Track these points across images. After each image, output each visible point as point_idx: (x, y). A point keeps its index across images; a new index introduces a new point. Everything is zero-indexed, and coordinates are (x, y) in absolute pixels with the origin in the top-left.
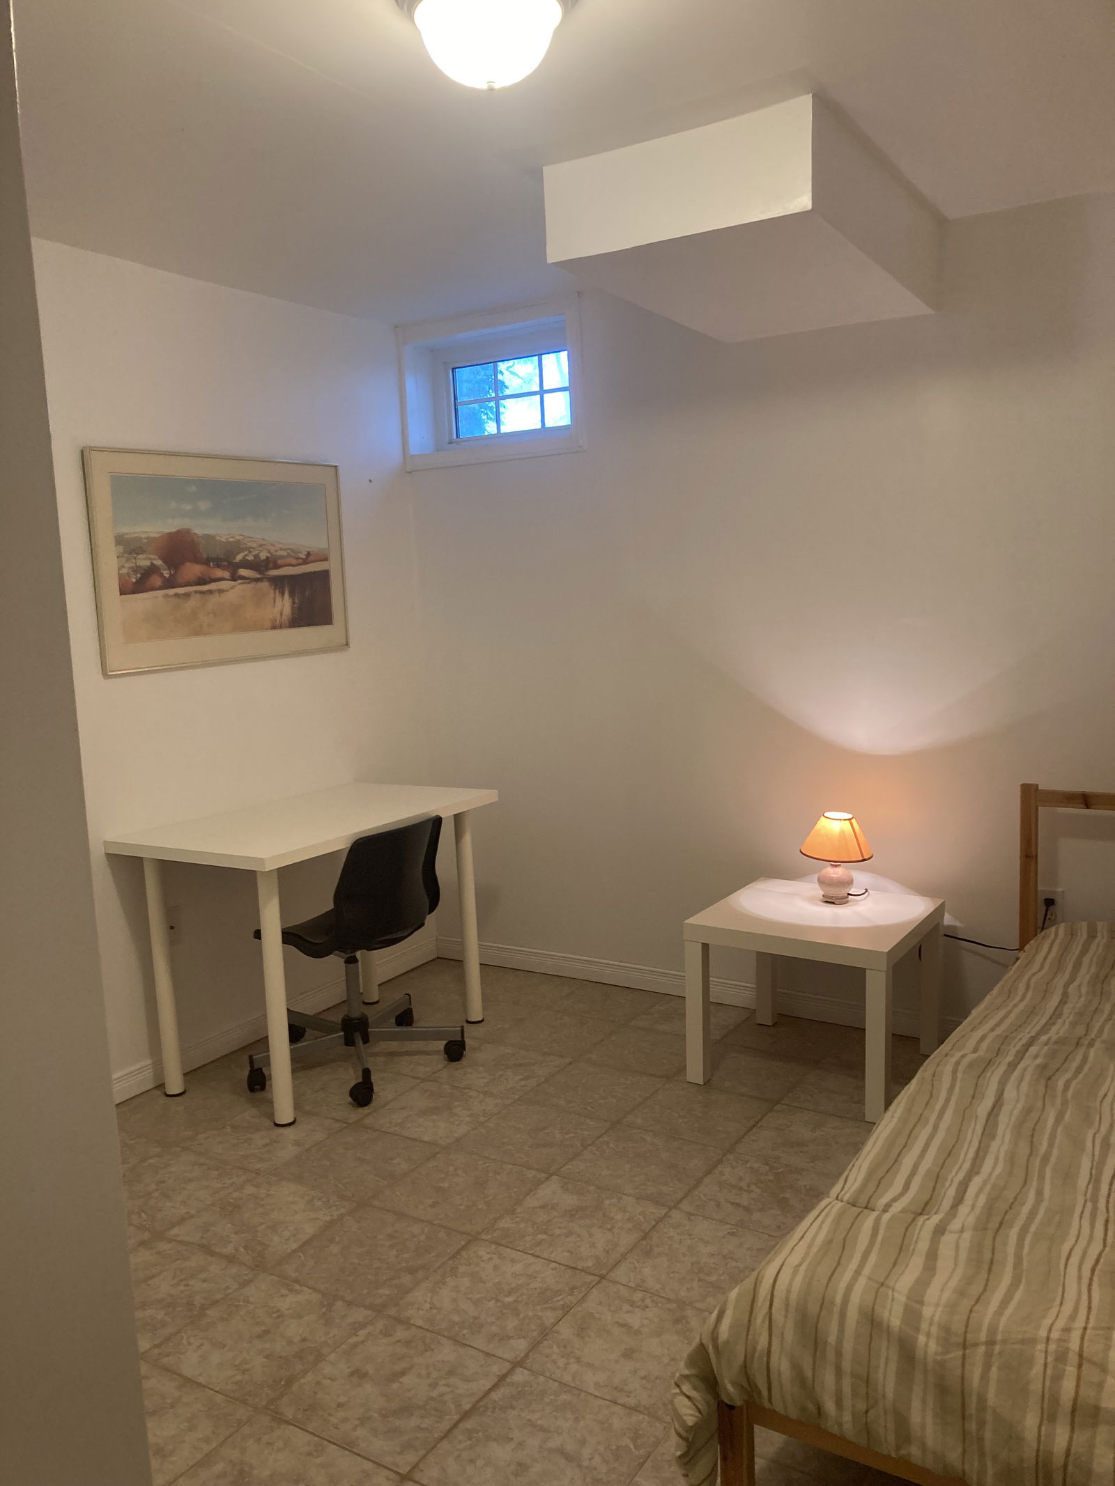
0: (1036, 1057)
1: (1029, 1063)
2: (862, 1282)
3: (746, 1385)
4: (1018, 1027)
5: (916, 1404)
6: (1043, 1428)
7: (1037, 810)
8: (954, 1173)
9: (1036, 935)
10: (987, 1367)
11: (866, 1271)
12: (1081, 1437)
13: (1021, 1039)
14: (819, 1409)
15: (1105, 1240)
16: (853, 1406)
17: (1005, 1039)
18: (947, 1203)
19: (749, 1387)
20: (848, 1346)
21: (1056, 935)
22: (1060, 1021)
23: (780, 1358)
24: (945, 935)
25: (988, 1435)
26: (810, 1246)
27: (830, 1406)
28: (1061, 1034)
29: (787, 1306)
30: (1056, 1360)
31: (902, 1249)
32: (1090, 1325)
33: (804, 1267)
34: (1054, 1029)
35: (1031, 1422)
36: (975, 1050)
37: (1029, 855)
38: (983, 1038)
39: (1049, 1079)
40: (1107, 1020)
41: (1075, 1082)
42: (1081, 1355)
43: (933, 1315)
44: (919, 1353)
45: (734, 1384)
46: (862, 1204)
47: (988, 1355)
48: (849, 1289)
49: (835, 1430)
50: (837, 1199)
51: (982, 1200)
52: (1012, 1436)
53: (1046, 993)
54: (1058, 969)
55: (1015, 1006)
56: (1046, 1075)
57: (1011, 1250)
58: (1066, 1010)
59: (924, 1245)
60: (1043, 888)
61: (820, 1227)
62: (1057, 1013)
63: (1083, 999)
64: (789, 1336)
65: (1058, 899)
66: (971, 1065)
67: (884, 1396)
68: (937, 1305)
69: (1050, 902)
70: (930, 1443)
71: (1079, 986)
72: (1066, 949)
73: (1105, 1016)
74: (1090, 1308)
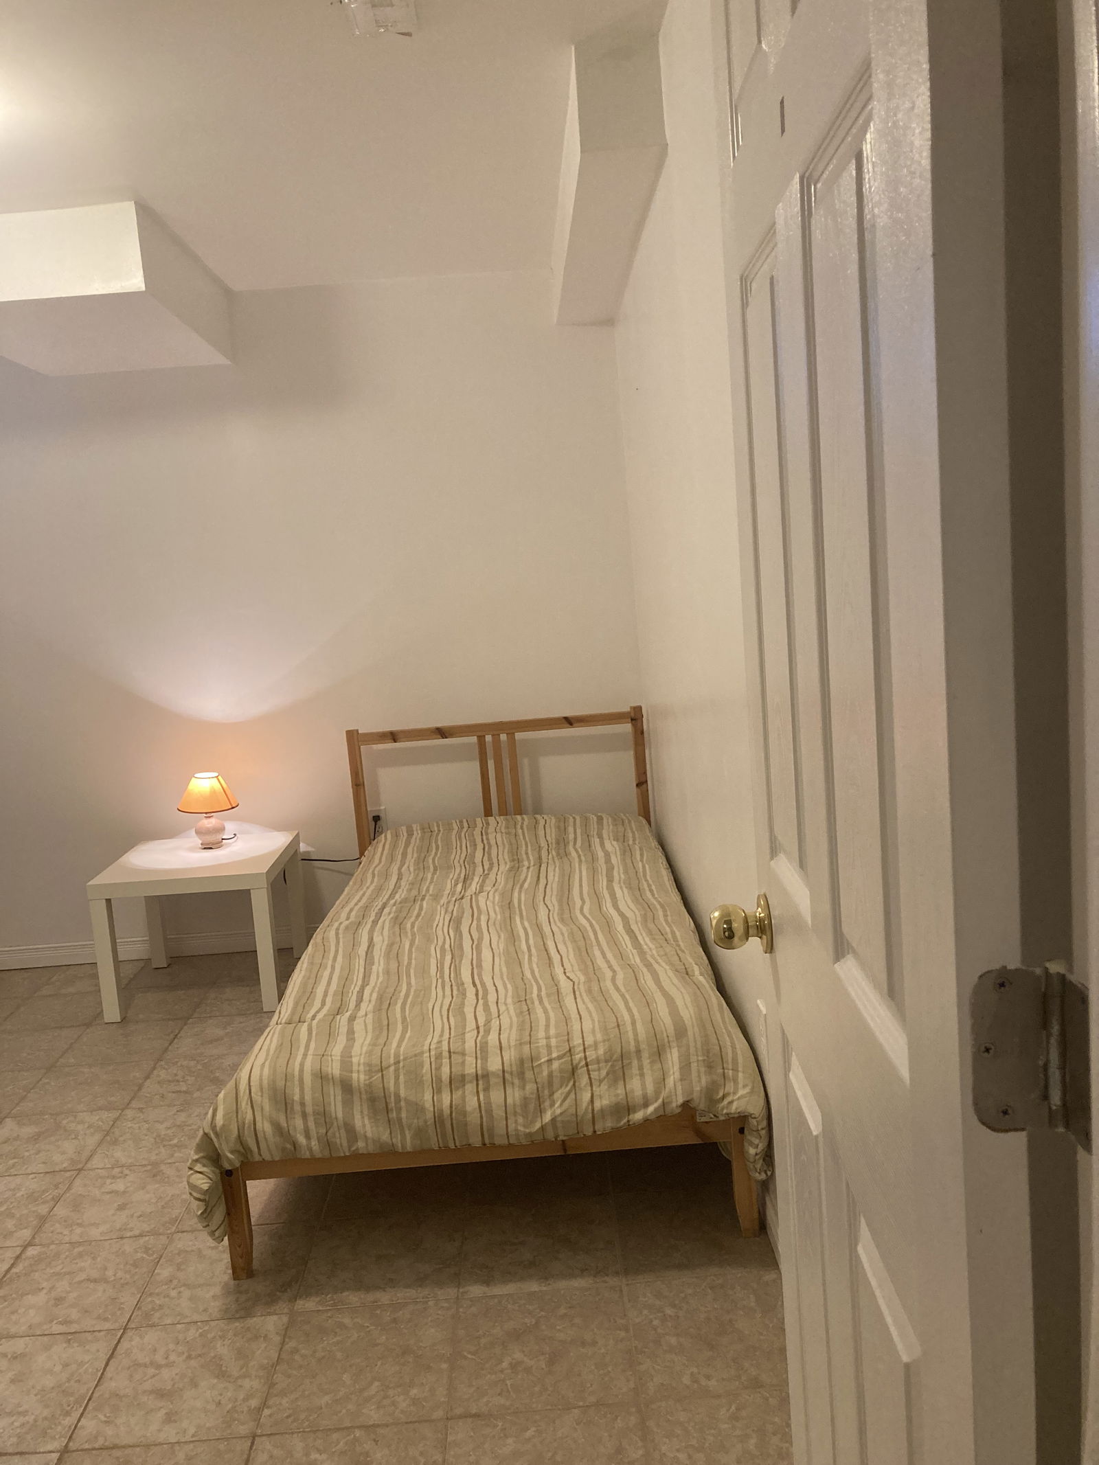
0: (389, 913)
1: (386, 918)
2: (309, 1058)
3: (242, 1150)
4: (372, 900)
5: (357, 1116)
6: (435, 1098)
7: (360, 748)
8: (352, 988)
9: (370, 843)
10: (397, 1078)
11: (311, 1052)
12: (458, 1094)
13: (377, 906)
14: (294, 1144)
15: (452, 995)
16: (317, 1133)
17: (366, 908)
18: (352, 1005)
19: (243, 1149)
20: (308, 1098)
21: (386, 839)
22: (400, 890)
23: (263, 1123)
24: (302, 860)
25: (404, 1115)
26: (268, 1050)
27: (302, 1139)
28: (403, 896)
29: (261, 1089)
30: (436, 1058)
31: (331, 1035)
32: (452, 1036)
33: (267, 1063)
34: (397, 896)
35: (428, 1096)
36: (348, 918)
37: (358, 784)
38: (351, 910)
39: (400, 924)
40: (431, 883)
41: (417, 923)
42: (450, 1052)
43: (360, 1060)
44: (355, 1084)
45: (232, 1152)
46: (296, 1020)
47: (397, 1070)
48: (302, 1065)
49: (308, 1155)
50: (277, 1024)
51: (375, 995)
52: (418, 1109)
53: (386, 875)
54: (392, 860)
55: (368, 888)
56: (398, 922)
57: (398, 1015)
58: (403, 883)
59: (344, 1029)
60: (371, 809)
61: (271, 1041)
62: (397, 886)
63: (412, 874)
64: (267, 1107)
65: (382, 815)
66: (347, 928)
67: (336, 1118)
68: (361, 1055)
69: (377, 819)
70: (369, 1134)
71: (408, 867)
72: (394, 847)
73: (429, 881)
74: (450, 1029)
